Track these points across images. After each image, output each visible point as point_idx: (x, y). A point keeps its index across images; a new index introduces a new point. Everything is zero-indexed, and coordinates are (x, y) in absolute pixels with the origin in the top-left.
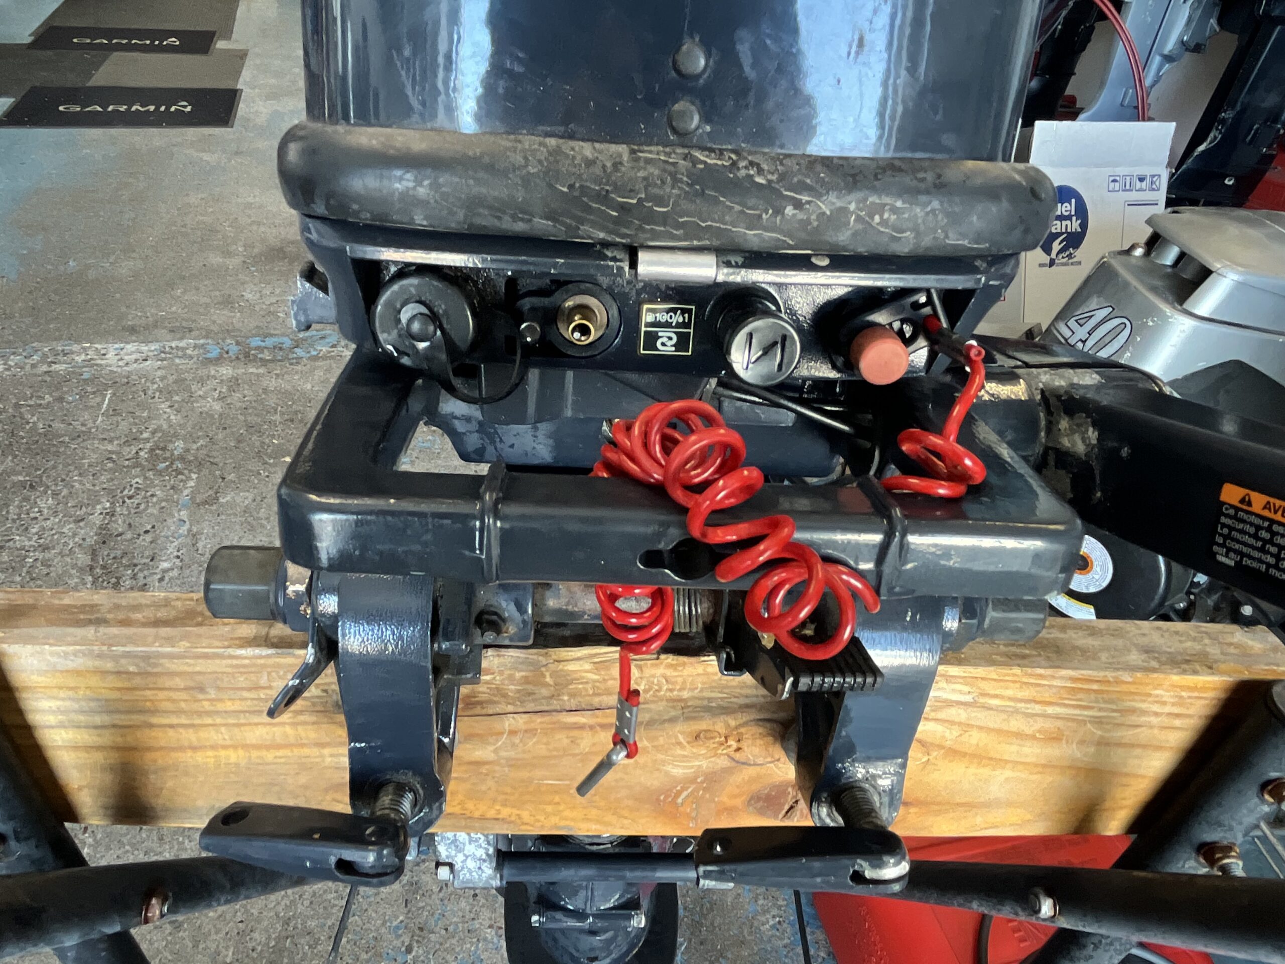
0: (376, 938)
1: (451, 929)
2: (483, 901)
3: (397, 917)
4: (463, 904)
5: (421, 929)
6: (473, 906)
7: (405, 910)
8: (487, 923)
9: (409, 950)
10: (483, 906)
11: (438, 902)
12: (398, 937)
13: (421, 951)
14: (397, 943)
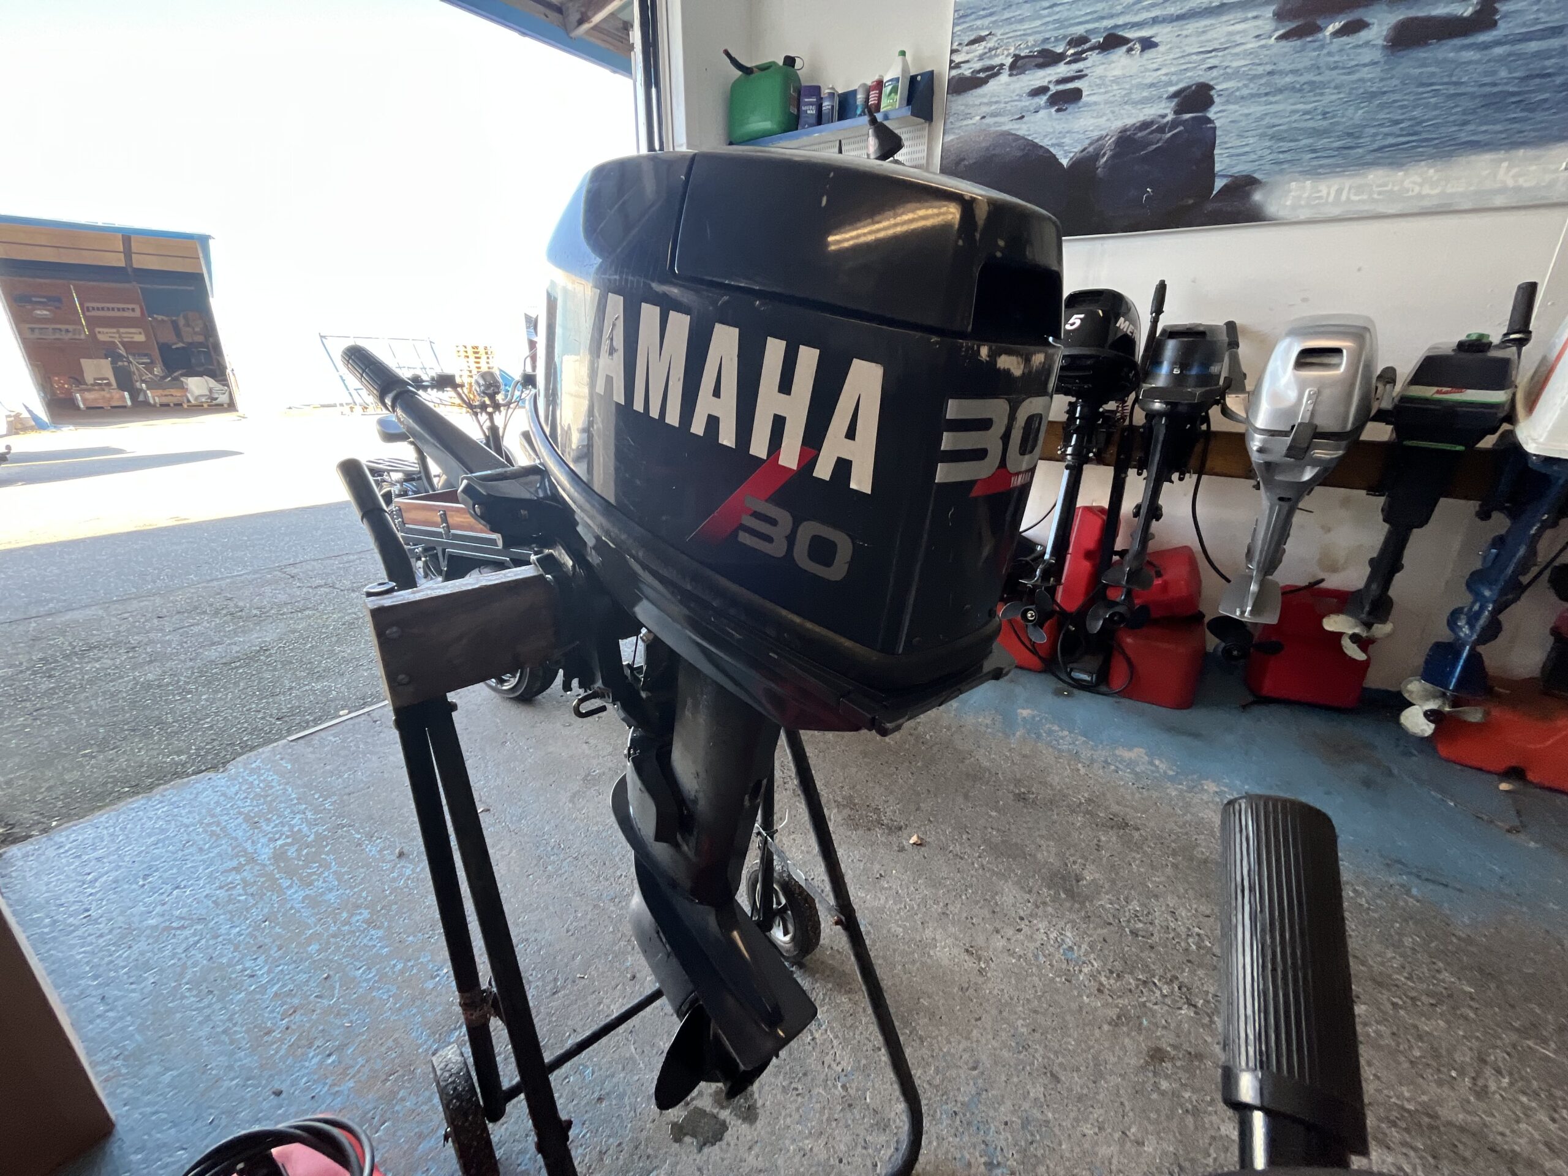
0: (869, 1075)
1: (834, 1124)
2: (832, 1162)
3: (871, 1099)
4: (843, 1147)
5: (850, 1105)
6: (835, 1152)
7: (871, 1107)
8: (815, 1150)
9: (844, 1087)
10: (829, 1159)
11: (858, 1132)
12: (858, 1090)
13: (837, 1093)
14: (854, 1085)
